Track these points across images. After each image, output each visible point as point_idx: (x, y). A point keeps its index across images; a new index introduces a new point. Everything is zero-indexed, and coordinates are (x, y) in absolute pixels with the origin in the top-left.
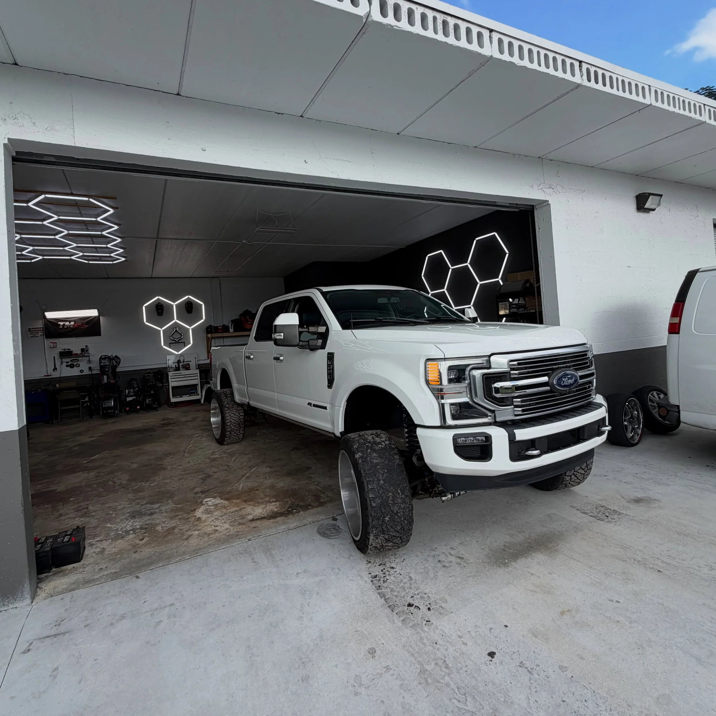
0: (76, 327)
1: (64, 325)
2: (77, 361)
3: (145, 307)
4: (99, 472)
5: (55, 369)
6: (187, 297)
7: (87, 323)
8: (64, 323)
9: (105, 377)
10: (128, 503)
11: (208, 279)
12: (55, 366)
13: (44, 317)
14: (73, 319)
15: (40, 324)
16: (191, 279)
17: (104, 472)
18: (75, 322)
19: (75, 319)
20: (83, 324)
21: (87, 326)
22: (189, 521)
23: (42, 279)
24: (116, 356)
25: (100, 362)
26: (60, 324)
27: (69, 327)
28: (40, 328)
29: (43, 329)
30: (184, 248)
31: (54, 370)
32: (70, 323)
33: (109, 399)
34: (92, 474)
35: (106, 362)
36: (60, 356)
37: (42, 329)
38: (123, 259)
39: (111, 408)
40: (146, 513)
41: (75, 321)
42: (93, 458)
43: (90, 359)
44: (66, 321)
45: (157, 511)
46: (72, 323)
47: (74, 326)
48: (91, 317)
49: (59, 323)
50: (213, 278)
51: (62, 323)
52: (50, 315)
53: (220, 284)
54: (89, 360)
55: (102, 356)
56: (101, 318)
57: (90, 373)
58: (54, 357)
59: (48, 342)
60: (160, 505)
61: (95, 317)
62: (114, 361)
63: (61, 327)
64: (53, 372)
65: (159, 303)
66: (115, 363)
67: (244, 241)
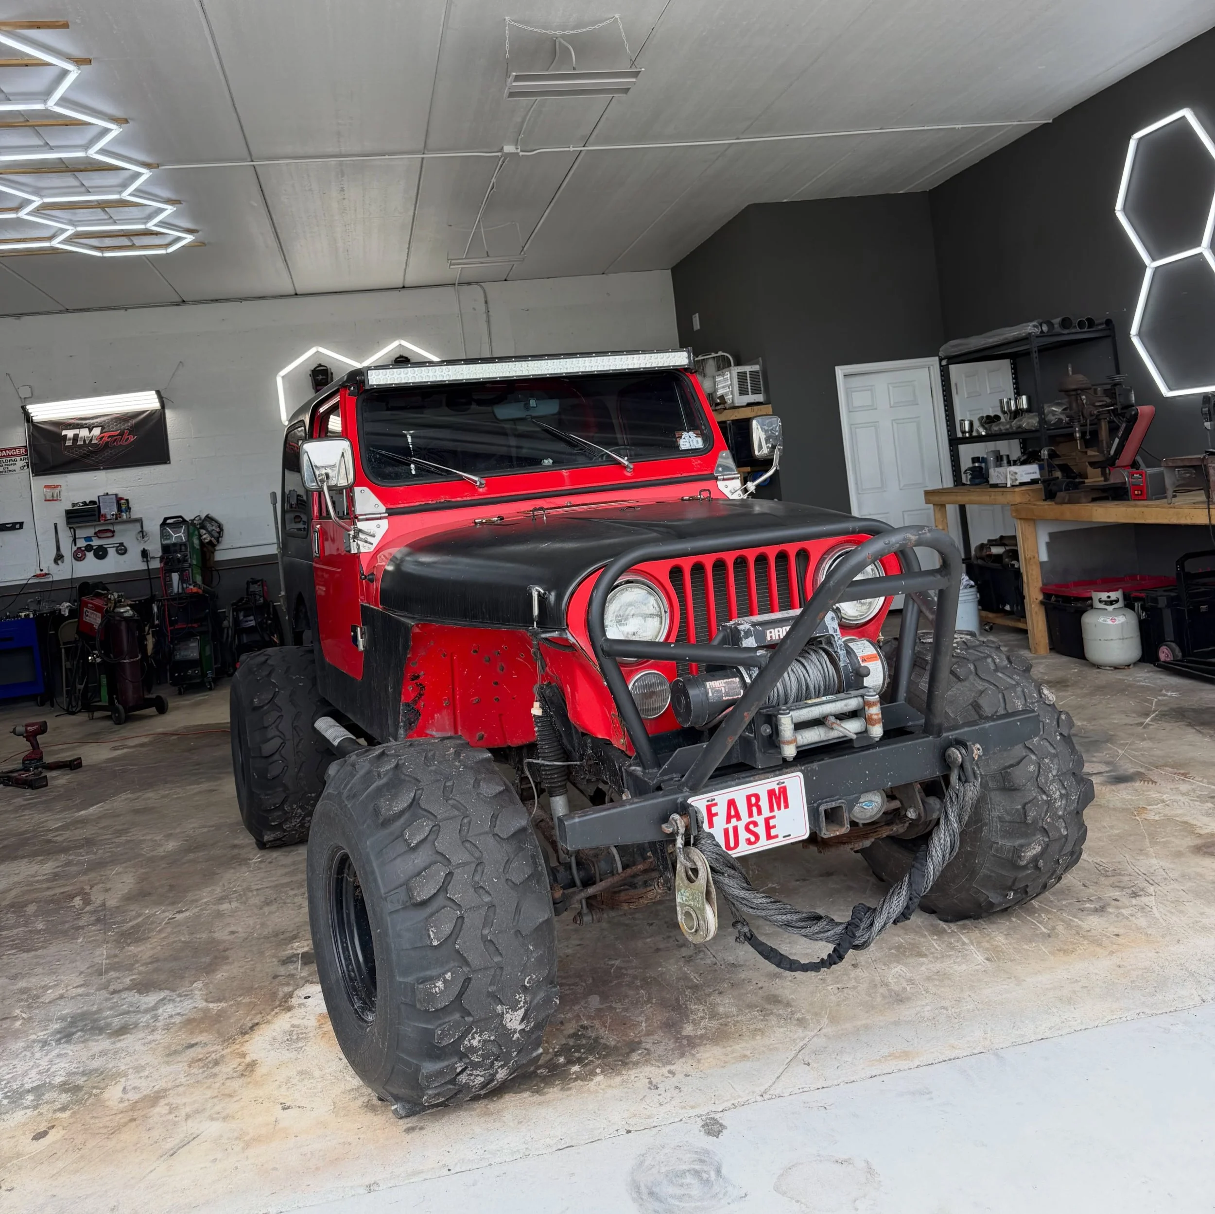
0: (107, 443)
1: (76, 437)
2: (110, 534)
3: (283, 377)
4: (69, 864)
5: (59, 558)
6: (396, 344)
7: (133, 430)
8: (76, 431)
9: (175, 577)
10: (80, 981)
11: (451, 288)
12: (58, 548)
13: (28, 418)
14: (99, 420)
15: (19, 437)
16: (404, 292)
17: (79, 863)
18: (103, 428)
19: (102, 419)
20: (122, 434)
21: (132, 439)
22: (215, 1075)
23: (19, 315)
24: (209, 518)
25: (164, 535)
26: (66, 436)
27: (88, 443)
28: (19, 448)
29: (26, 451)
30: (342, 190)
31: (56, 561)
32: (90, 431)
33: (189, 636)
34: (49, 867)
35: (178, 536)
36: (68, 523)
37: (23, 451)
38: (189, 238)
39: (192, 663)
40: (108, 1025)
41: (102, 426)
42: (83, 812)
43: (145, 529)
44: (80, 426)
45: (145, 1018)
46: (97, 432)
47: (101, 438)
48: (144, 412)
49: (64, 433)
50: (465, 287)
51: (70, 433)
52: (42, 412)
53: (486, 302)
54: (142, 532)
55: (166, 519)
56: (169, 415)
57: (143, 566)
58: (56, 525)
59: (40, 484)
60: (164, 999)
61: (153, 413)
62: (203, 531)
63: (69, 443)
64: (53, 565)
65: (320, 365)
66: (207, 538)
67: (509, 149)
